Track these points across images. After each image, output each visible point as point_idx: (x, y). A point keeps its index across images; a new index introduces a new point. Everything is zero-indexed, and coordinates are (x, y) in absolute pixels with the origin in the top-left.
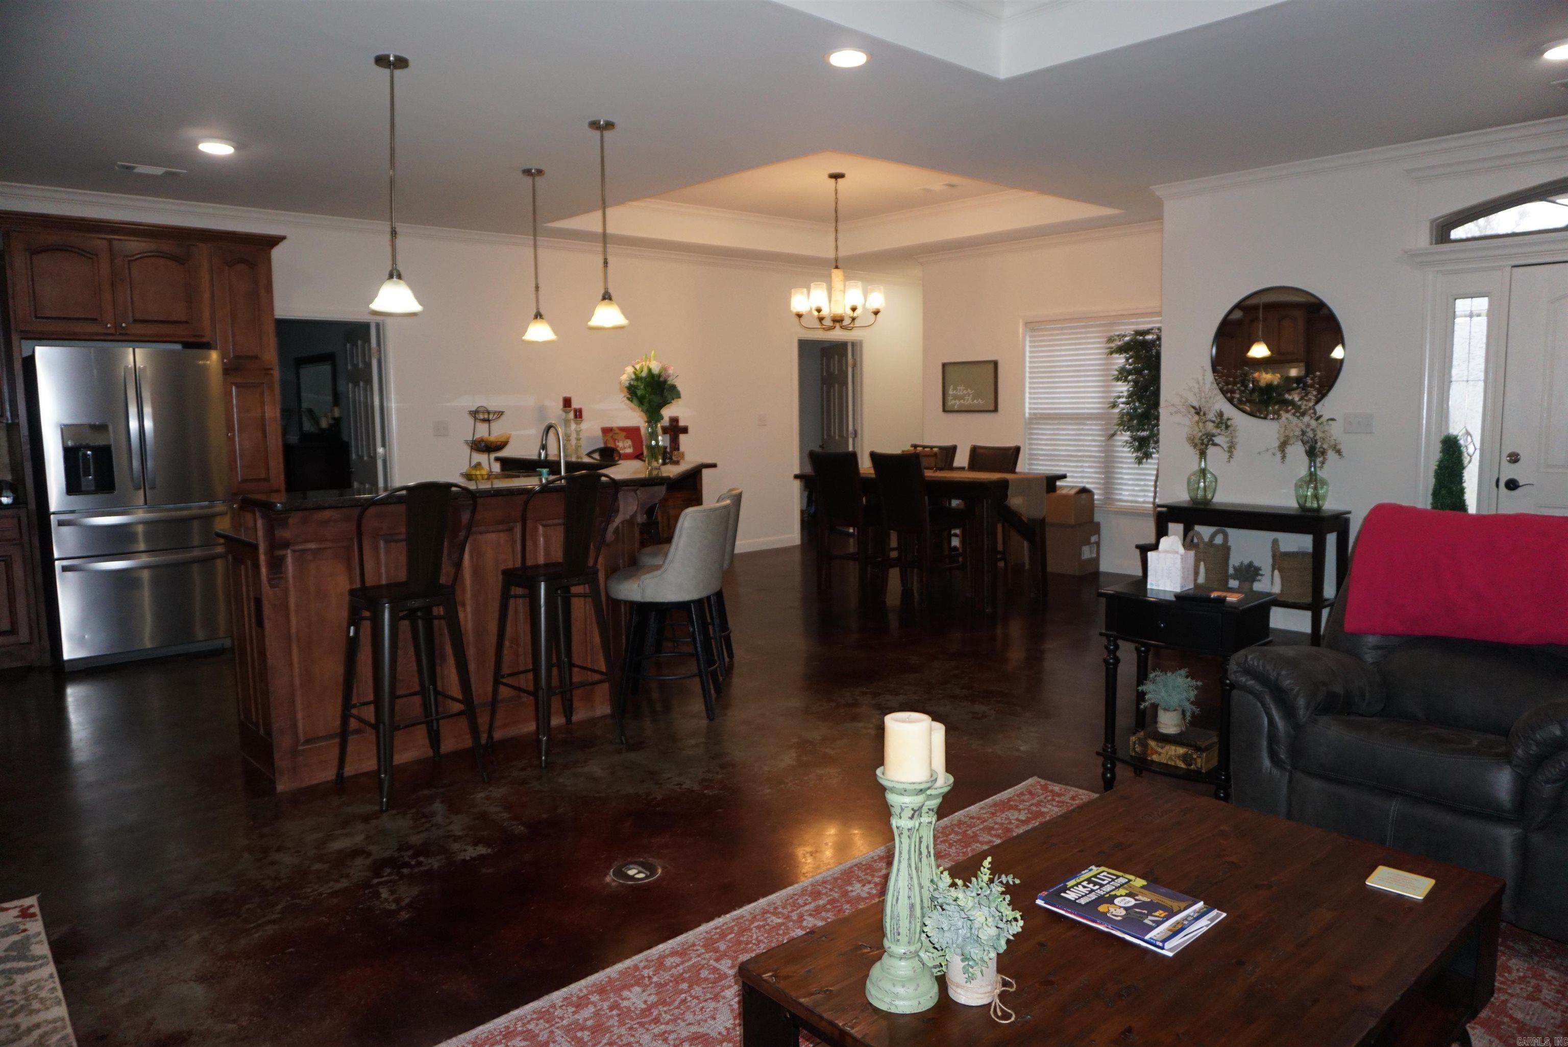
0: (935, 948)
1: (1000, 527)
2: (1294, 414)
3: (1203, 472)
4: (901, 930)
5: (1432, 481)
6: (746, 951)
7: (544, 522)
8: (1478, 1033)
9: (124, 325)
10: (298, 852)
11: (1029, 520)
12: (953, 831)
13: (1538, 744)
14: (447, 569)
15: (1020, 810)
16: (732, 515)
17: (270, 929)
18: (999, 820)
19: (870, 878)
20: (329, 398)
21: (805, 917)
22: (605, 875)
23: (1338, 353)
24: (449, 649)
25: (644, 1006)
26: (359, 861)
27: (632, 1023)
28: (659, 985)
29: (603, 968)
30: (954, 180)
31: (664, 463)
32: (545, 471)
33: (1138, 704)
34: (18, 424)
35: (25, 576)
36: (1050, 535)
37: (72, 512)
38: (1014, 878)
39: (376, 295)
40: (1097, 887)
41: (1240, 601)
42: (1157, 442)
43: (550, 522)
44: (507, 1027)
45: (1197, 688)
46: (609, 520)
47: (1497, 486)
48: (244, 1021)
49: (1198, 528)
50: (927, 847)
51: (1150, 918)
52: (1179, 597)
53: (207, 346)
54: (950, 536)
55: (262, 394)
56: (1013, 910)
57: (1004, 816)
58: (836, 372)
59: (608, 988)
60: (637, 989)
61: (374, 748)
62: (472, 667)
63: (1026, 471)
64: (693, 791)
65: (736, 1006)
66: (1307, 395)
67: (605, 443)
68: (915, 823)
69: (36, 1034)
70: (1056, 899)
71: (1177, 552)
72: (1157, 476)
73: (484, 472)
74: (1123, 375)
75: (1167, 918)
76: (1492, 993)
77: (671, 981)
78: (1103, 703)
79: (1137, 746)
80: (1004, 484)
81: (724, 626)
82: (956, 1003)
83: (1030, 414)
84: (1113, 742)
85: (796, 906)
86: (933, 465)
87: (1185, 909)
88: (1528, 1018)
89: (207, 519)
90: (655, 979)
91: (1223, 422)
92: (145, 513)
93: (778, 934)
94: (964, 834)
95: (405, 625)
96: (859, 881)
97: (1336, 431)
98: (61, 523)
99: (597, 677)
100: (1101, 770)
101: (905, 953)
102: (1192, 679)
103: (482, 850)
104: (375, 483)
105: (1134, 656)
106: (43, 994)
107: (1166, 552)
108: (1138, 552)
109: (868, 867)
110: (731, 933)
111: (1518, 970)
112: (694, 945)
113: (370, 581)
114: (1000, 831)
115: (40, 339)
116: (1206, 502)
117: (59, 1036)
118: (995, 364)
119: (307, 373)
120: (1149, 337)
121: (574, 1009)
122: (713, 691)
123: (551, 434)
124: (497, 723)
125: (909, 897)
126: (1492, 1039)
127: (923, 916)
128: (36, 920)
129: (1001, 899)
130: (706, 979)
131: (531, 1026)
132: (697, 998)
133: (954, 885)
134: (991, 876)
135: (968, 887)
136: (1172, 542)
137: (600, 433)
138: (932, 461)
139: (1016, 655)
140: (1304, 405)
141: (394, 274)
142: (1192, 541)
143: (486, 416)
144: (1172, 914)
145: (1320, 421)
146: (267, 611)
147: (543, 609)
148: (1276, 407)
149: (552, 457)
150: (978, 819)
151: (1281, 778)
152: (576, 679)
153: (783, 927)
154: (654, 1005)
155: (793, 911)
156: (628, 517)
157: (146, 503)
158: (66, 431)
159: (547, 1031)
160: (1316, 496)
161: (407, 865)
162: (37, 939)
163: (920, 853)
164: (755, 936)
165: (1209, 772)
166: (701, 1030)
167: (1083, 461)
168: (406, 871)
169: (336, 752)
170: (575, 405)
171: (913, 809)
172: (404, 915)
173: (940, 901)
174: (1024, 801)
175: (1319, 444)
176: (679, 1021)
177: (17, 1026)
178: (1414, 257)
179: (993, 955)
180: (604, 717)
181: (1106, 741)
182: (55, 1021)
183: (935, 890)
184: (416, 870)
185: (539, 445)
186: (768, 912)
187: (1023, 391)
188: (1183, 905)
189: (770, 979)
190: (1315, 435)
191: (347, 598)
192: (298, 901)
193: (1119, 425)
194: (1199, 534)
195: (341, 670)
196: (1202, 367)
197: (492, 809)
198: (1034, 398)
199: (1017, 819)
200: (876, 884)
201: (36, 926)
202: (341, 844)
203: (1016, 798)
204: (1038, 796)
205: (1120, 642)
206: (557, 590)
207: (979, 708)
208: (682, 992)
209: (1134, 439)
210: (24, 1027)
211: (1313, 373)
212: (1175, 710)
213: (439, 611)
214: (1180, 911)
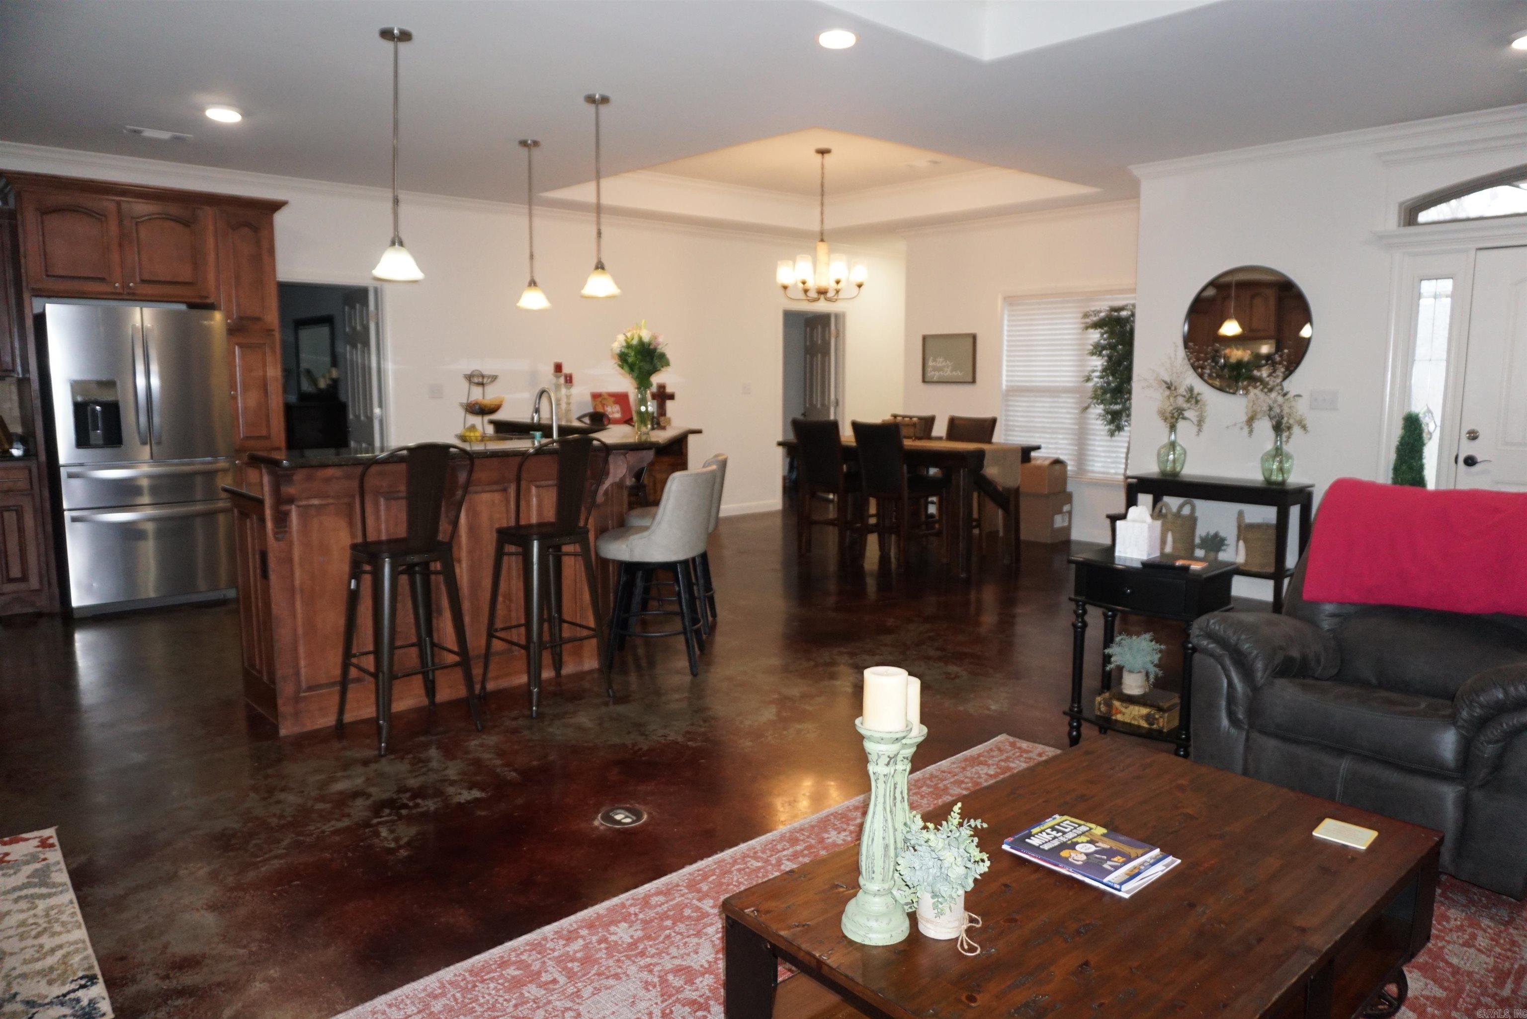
0: (907, 885)
1: (975, 495)
2: (1262, 390)
3: (1173, 445)
4: (875, 869)
5: (1393, 456)
6: (726, 891)
7: (538, 483)
8: (1415, 976)
9: (131, 284)
10: (302, 792)
11: (1004, 488)
12: (925, 784)
13: (1482, 706)
14: (444, 527)
15: (989, 766)
16: (718, 480)
17: (276, 864)
18: (968, 774)
19: (845, 826)
20: (327, 359)
21: (783, 862)
22: (594, 819)
23: (1306, 332)
24: (445, 603)
25: (630, 940)
26: (360, 802)
27: (620, 955)
28: (645, 922)
29: (592, 905)
30: (938, 157)
31: (653, 429)
32: (538, 434)
33: (1104, 666)
34: (29, 380)
35: (36, 526)
36: (1024, 504)
37: (81, 465)
38: (982, 823)
39: (378, 262)
40: (1060, 834)
41: (1203, 569)
42: (1129, 416)
43: (543, 483)
44: (502, 957)
45: (1161, 651)
46: (600, 482)
47: (1456, 462)
48: (254, 947)
49: (1167, 499)
50: (902, 793)
51: (1109, 863)
52: (1146, 565)
53: (212, 307)
54: (927, 503)
55: (264, 354)
56: (981, 852)
57: (974, 770)
58: (819, 342)
59: (597, 923)
60: (624, 925)
61: (373, 696)
62: (467, 620)
63: (1003, 441)
64: (677, 743)
65: (717, 942)
66: (1274, 371)
67: (595, 408)
68: (890, 770)
69: (59, 954)
70: (1021, 843)
71: (1144, 522)
72: (1128, 448)
73: (478, 434)
74: (1097, 350)
75: (1125, 863)
76: (1428, 939)
77: (656, 918)
78: (1071, 666)
79: (1102, 706)
80: (980, 456)
81: (708, 587)
82: (926, 937)
83: (1007, 386)
84: (1079, 702)
85: (774, 850)
86: (912, 434)
87: (1142, 855)
88: (1462, 962)
89: (210, 475)
90: (641, 916)
91: (1192, 397)
92: (151, 466)
93: (757, 877)
94: (936, 787)
95: (404, 579)
96: (835, 829)
97: (1302, 408)
98: (70, 476)
99: (585, 633)
100: (1067, 728)
101: (879, 890)
102: (1157, 642)
103: (477, 794)
104: (371, 443)
105: (1102, 622)
106: (64, 918)
107: (1134, 521)
108: (1108, 521)
109: (844, 816)
110: (712, 875)
111: (1456, 920)
112: (678, 885)
113: (371, 537)
114: (970, 785)
115: (49, 297)
116: (1175, 474)
117: (81, 956)
118: (974, 337)
119: (307, 336)
120: (1124, 313)
121: (564, 942)
122: (697, 649)
123: (544, 400)
124: (490, 675)
125: (884, 838)
126: (1428, 981)
127: (896, 856)
128: (56, 850)
129: (970, 841)
130: (689, 917)
131: (523, 957)
132: (681, 934)
133: (925, 828)
134: (961, 820)
135: (938, 830)
136: (1141, 511)
137: (589, 398)
138: (911, 431)
139: (989, 619)
140: (1272, 382)
141: (397, 241)
142: (1161, 511)
143: (480, 380)
144: (1129, 859)
145: (1286, 397)
146: (272, 563)
147: (535, 567)
148: (1245, 383)
149: (544, 421)
150: (950, 773)
151: (1238, 737)
152: (566, 634)
153: (762, 870)
154: (640, 940)
155: (772, 856)
156: (617, 480)
157: (152, 457)
158: (76, 387)
159: (540, 961)
160: (1281, 470)
161: (405, 806)
162: (58, 867)
163: (895, 798)
164: (735, 879)
165: (1171, 732)
166: (684, 963)
167: (1056, 433)
168: (404, 812)
169: (336, 699)
170: (566, 370)
171: (889, 757)
172: (403, 853)
173: (912, 842)
174: (993, 757)
175: (1286, 419)
176: (664, 955)
177: (41, 946)
178: (1382, 240)
179: (961, 892)
180: (591, 672)
181: (1073, 701)
182: (76, 942)
183: (908, 832)
184: (414, 811)
185: (531, 409)
186: (748, 856)
187: (1000, 366)
188: (1140, 851)
189: (752, 914)
190: (1282, 411)
191: (348, 553)
192: (301, 838)
193: (1093, 398)
194: (1167, 505)
195: (342, 622)
196: (1174, 343)
197: (486, 756)
198: (1012, 371)
199: (987, 774)
200: (851, 832)
201: (55, 856)
202: (340, 786)
203: (986, 753)
204: (1007, 752)
205: (1088, 607)
206: (549, 547)
207: (953, 669)
208: (667, 928)
209: (1107, 412)
210: (47, 947)
211: (1282, 350)
212: (1140, 672)
213: (437, 566)
214: (1137, 857)
